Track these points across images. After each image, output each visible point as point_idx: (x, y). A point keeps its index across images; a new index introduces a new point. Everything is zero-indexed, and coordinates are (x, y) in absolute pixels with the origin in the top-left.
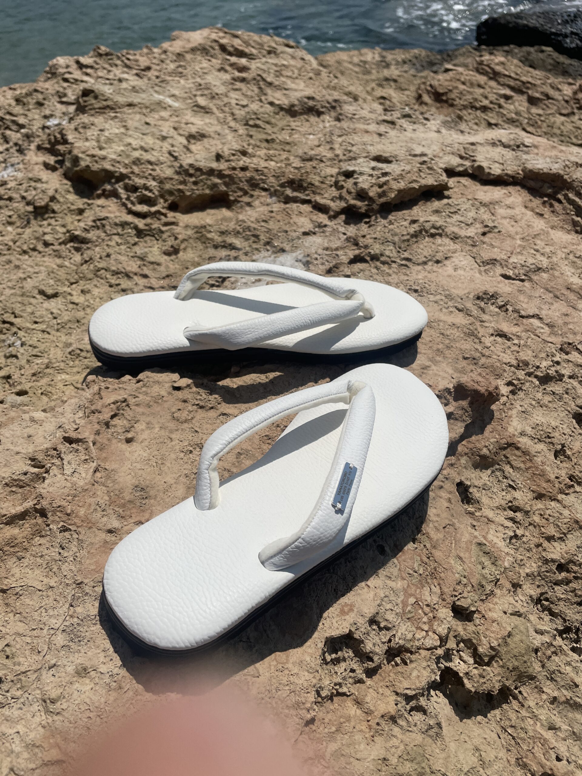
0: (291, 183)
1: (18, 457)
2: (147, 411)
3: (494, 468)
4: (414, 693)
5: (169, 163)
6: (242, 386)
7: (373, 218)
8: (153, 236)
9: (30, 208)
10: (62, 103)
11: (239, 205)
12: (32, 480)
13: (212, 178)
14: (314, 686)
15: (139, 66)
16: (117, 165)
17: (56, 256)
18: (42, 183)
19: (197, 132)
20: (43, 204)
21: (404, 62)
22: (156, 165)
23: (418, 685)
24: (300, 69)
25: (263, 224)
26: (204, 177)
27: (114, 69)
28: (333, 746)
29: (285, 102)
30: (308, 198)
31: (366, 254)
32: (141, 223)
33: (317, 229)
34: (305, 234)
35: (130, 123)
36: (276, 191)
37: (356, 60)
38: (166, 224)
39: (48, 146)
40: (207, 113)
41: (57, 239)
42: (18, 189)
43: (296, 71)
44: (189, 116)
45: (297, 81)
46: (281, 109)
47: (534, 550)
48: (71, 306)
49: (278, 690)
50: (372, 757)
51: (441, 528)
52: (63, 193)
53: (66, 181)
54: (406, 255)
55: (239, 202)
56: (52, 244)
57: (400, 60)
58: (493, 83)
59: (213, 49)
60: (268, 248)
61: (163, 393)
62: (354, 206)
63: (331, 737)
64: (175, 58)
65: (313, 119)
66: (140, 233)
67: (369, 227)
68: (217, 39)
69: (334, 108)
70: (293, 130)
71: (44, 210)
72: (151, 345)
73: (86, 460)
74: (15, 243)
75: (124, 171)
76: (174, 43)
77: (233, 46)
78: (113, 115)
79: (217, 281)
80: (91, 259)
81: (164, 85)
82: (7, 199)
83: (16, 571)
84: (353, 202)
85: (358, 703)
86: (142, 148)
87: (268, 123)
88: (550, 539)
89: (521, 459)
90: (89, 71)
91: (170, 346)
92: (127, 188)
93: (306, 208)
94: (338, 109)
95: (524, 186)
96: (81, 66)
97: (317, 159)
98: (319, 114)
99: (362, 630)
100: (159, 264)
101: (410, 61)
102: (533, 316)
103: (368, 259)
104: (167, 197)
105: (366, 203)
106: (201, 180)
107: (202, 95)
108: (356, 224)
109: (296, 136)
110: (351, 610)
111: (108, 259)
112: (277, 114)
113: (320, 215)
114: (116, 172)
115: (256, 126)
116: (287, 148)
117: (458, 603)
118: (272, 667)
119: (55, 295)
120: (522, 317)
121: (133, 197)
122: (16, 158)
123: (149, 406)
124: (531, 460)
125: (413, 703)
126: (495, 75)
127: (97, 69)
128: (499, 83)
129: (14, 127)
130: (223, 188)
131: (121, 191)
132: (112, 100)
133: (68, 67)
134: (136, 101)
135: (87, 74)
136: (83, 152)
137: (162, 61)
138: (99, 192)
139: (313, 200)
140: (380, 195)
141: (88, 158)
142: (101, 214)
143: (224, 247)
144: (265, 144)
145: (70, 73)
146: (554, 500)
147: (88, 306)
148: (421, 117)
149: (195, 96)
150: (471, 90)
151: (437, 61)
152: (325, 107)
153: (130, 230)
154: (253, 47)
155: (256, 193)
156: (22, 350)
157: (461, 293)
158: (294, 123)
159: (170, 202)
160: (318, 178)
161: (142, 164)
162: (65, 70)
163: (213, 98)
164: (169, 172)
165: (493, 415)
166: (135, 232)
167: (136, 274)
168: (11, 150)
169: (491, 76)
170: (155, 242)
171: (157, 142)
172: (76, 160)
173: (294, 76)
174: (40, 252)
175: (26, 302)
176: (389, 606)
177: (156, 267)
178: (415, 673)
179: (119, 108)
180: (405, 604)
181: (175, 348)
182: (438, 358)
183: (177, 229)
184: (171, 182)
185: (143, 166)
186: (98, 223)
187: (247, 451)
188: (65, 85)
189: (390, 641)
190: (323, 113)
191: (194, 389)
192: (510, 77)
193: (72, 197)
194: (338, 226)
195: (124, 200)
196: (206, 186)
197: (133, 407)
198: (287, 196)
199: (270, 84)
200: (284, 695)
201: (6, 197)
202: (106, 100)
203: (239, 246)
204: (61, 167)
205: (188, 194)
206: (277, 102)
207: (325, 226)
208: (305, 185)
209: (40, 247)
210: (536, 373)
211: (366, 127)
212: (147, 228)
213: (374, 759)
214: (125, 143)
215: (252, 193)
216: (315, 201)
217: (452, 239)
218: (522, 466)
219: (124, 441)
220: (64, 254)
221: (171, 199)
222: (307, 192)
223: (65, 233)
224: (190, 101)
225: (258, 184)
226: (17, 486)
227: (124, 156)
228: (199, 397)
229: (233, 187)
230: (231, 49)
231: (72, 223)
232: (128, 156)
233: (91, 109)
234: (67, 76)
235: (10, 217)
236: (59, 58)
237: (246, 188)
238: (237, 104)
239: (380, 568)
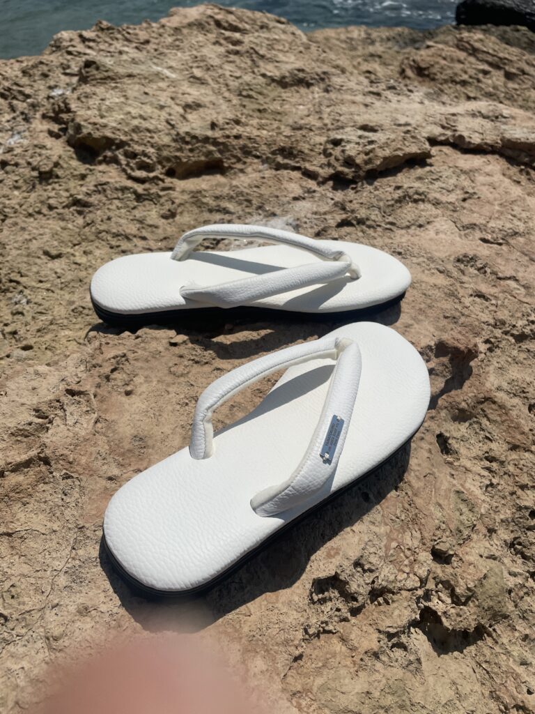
0: (283, 151)
1: (23, 408)
2: (145, 365)
3: (471, 421)
4: (395, 630)
5: (167, 131)
6: (235, 343)
7: (360, 184)
8: (151, 200)
9: (35, 174)
10: (66, 74)
11: (232, 171)
12: (36, 430)
13: (207, 145)
14: (302, 625)
15: (138, 39)
16: (117, 132)
17: (60, 219)
18: (47, 149)
19: (193, 102)
20: (47, 169)
21: (388, 39)
22: (155, 132)
23: (400, 623)
24: (290, 43)
25: (255, 189)
26: (199, 144)
27: (115, 42)
28: (319, 681)
29: (276, 74)
30: (298, 165)
31: (353, 219)
32: (140, 188)
33: (306, 195)
34: (295, 199)
35: (130, 93)
36: (268, 158)
37: (343, 37)
38: (164, 189)
39: (52, 115)
40: (203, 83)
41: (61, 203)
42: (24, 155)
43: (287, 45)
44: (185, 87)
45: (288, 54)
46: (273, 80)
47: (509, 498)
48: (74, 266)
49: (268, 628)
50: (356, 691)
51: (422, 477)
52: (66, 159)
53: (69, 148)
54: (391, 219)
55: (232, 168)
56: (56, 208)
57: (384, 37)
58: (472, 59)
59: (209, 24)
60: (260, 212)
61: (161, 348)
62: (341, 173)
63: (318, 672)
64: (172, 32)
65: (303, 90)
66: (139, 198)
67: (356, 193)
68: (212, 15)
69: (322, 79)
70: (284, 100)
71: (48, 176)
72: (149, 303)
73: (87, 411)
74: (21, 206)
75: (123, 138)
76: (172, 18)
77: (227, 22)
78: (113, 85)
79: (212, 244)
80: (93, 222)
81: (162, 57)
82: (13, 165)
83: (21, 516)
84: (340, 169)
85: (343, 640)
86: (141, 117)
87: (260, 93)
88: (523, 487)
89: (497, 412)
90: (91, 44)
91: (168, 305)
92: (126, 155)
93: (297, 174)
94: (327, 80)
95: (502, 155)
96: (84, 40)
97: (306, 128)
98: (309, 85)
99: (347, 572)
100: (156, 227)
101: (394, 38)
102: (509, 278)
103: (355, 223)
104: (165, 163)
105: (353, 170)
106: (197, 148)
107: (198, 67)
108: (343, 190)
109: (287, 106)
110: (337, 553)
111: (108, 222)
112: (269, 85)
113: (310, 181)
114: (116, 139)
115: (249, 96)
116: (279, 117)
117: (437, 547)
118: (263, 607)
119: (59, 256)
120: (500, 279)
121: (133, 163)
122: (22, 126)
123: (147, 361)
124: (506, 414)
125: (395, 640)
126: (474, 52)
127: (99, 43)
128: (478, 59)
129: (21, 97)
130: (218, 155)
131: (121, 157)
132: (112, 71)
133: (71, 40)
134: (135, 71)
135: (90, 47)
136: (85, 120)
137: (160, 35)
138: (100, 158)
139: (303, 167)
140: (366, 163)
141: (90, 126)
142: (102, 179)
143: (218, 211)
144: (258, 114)
145: (74, 46)
146: (528, 451)
147: (90, 267)
148: (405, 89)
149: (191, 67)
150: (452, 65)
151: (418, 39)
152: (315, 79)
153: (129, 195)
154: (246, 23)
155: (249, 160)
156: (27, 308)
157: (442, 255)
158: (285, 94)
159: (167, 168)
160: (307, 146)
161: (141, 132)
162: (69, 44)
163: (208, 69)
164: (166, 140)
165: (472, 371)
166: (134, 197)
167: (135, 236)
168: (18, 119)
169: (471, 52)
170: (154, 206)
171: (156, 111)
172: (78, 128)
173: (286, 49)
174: (45, 215)
175: (31, 262)
176: (372, 550)
177: (154, 229)
178: (396, 613)
179: (120, 78)
180: (387, 547)
181: (172, 306)
182: (421, 317)
183: (174, 194)
184: (168, 149)
185: (142, 134)
186: (100, 188)
187: (240, 404)
188: (69, 57)
189: (373, 582)
190: (312, 84)
191: (190, 345)
192: (488, 53)
193: (75, 163)
194: (326, 192)
195: (124, 166)
196: (201, 154)
197: (132, 362)
198: (279, 163)
199: (262, 57)
200: (274, 633)
201: (13, 163)
202: (107, 71)
203: (233, 211)
204: (65, 135)
205: (185, 160)
206: (269, 74)
207: (314, 191)
208: (295, 152)
209: (45, 210)
210: (512, 332)
211: (353, 98)
212: (145, 192)
213: (358, 693)
214: (125, 112)
215: (245, 160)
216: (305, 168)
217: (434, 204)
218: (498, 419)
219: (124, 394)
220: (67, 217)
221: (168, 165)
222: (297, 160)
223: (68, 198)
224: (187, 72)
225: (251, 152)
226: (22, 435)
227: (124, 124)
228: (194, 353)
229: (227, 154)
230: (226, 25)
231: (75, 187)
232: (128, 124)
233: (92, 80)
234: (70, 49)
235: (16, 181)
236: (63, 32)
237: (239, 155)
238: (231, 76)
239: (364, 514)
